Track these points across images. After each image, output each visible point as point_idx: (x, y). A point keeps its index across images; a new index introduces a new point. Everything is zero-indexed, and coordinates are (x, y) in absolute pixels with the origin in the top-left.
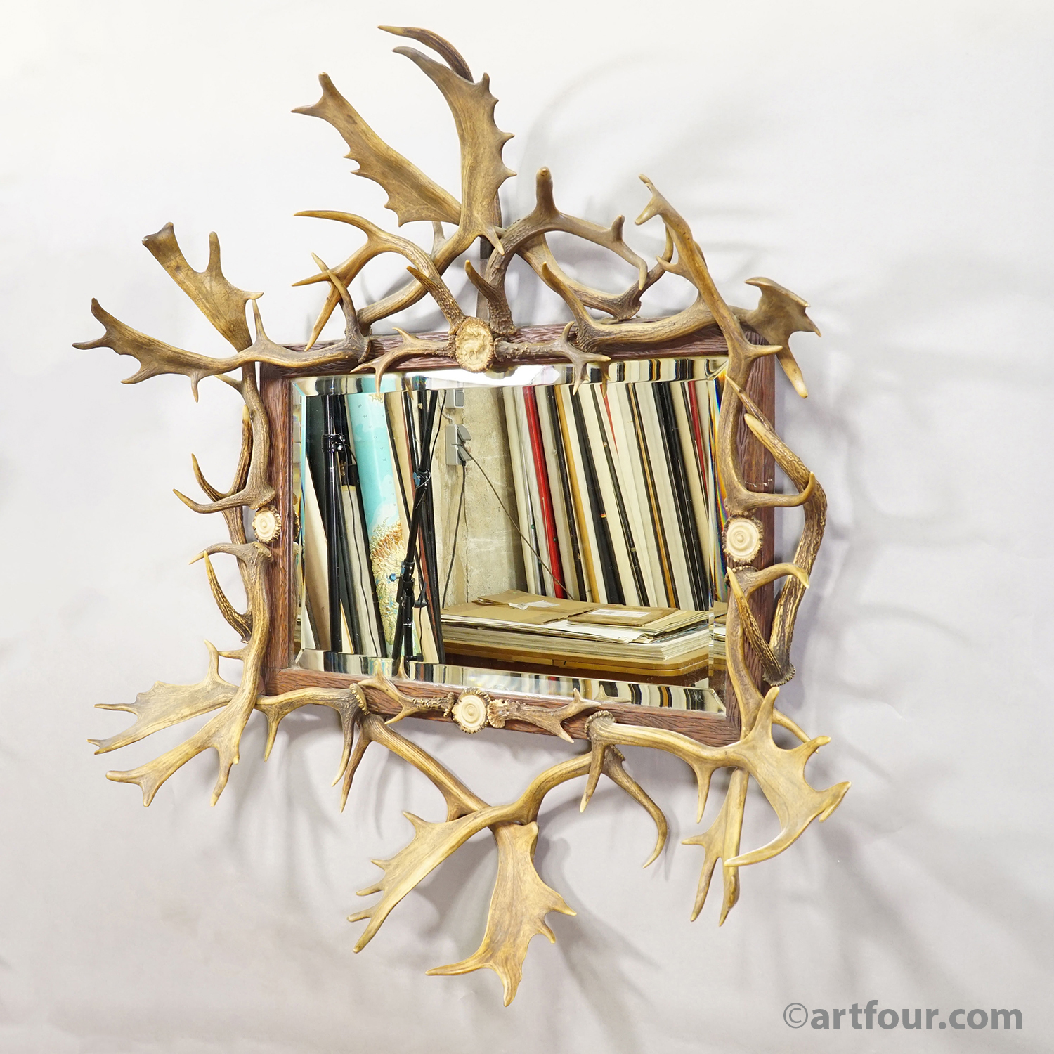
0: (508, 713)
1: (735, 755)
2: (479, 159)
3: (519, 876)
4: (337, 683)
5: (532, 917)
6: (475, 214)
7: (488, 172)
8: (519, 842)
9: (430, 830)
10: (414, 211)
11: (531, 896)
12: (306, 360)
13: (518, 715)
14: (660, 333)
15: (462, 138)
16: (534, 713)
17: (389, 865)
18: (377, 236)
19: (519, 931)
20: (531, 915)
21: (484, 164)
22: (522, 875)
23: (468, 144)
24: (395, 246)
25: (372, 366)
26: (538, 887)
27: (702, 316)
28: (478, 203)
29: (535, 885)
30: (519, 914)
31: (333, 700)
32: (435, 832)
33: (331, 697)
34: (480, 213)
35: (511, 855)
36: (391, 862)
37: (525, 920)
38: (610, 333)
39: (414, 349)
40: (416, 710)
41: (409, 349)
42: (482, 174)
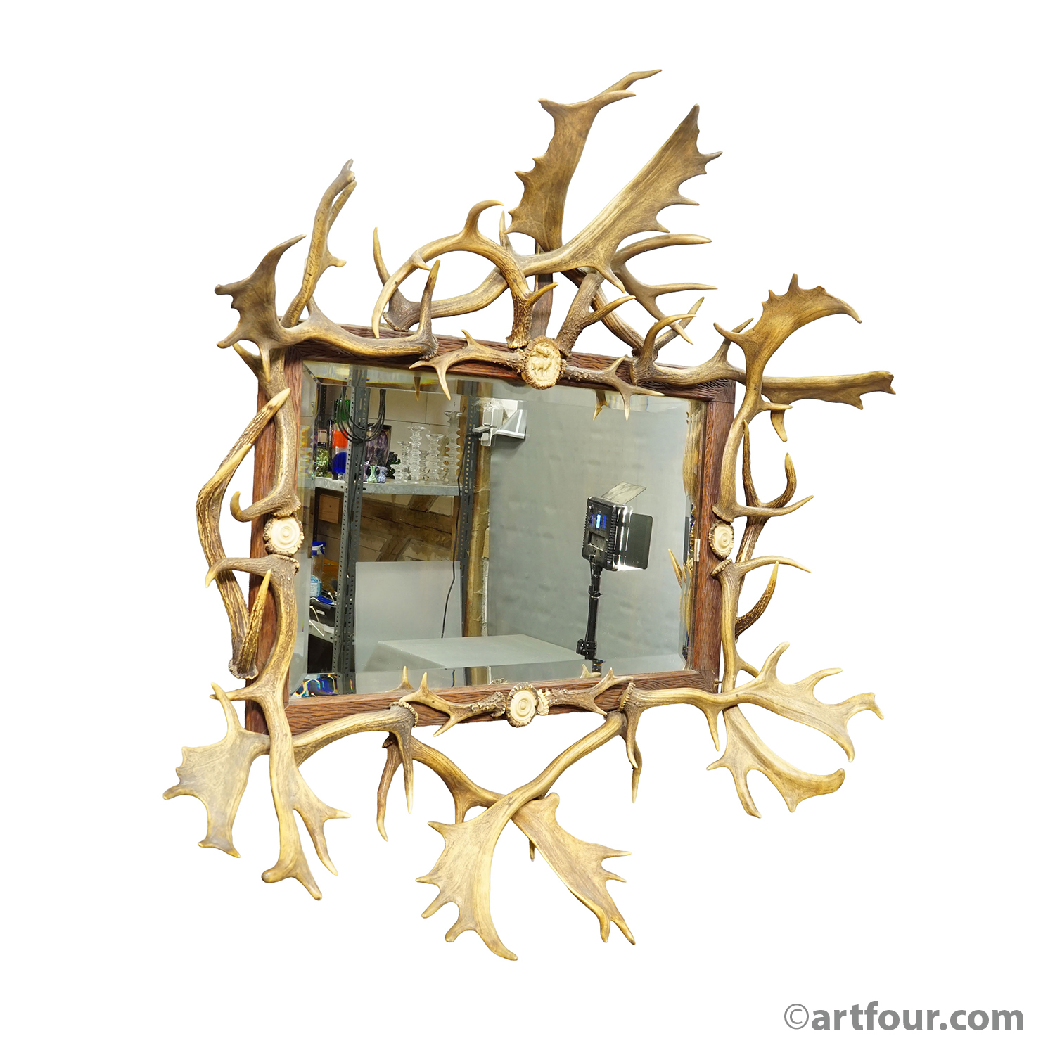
0: (556, 700)
1: (746, 695)
2: (633, 206)
3: (560, 842)
4: (364, 706)
5: (595, 870)
6: (599, 248)
7: (634, 219)
8: (546, 814)
9: (463, 830)
10: (529, 224)
11: (581, 854)
12: (383, 349)
13: (565, 700)
14: (691, 379)
15: (636, 185)
16: (578, 696)
17: (440, 877)
18: (476, 235)
19: (593, 885)
20: (592, 869)
21: (635, 211)
22: (562, 841)
23: (637, 190)
24: (494, 250)
25: (433, 365)
26: (581, 846)
27: (721, 372)
28: (608, 240)
29: (578, 845)
30: (582, 872)
31: (392, 723)
32: (469, 830)
33: (391, 721)
34: (605, 249)
35: (543, 828)
36: (440, 873)
37: (590, 875)
38: (665, 374)
39: (483, 355)
40: (470, 715)
41: (478, 354)
42: (627, 219)
